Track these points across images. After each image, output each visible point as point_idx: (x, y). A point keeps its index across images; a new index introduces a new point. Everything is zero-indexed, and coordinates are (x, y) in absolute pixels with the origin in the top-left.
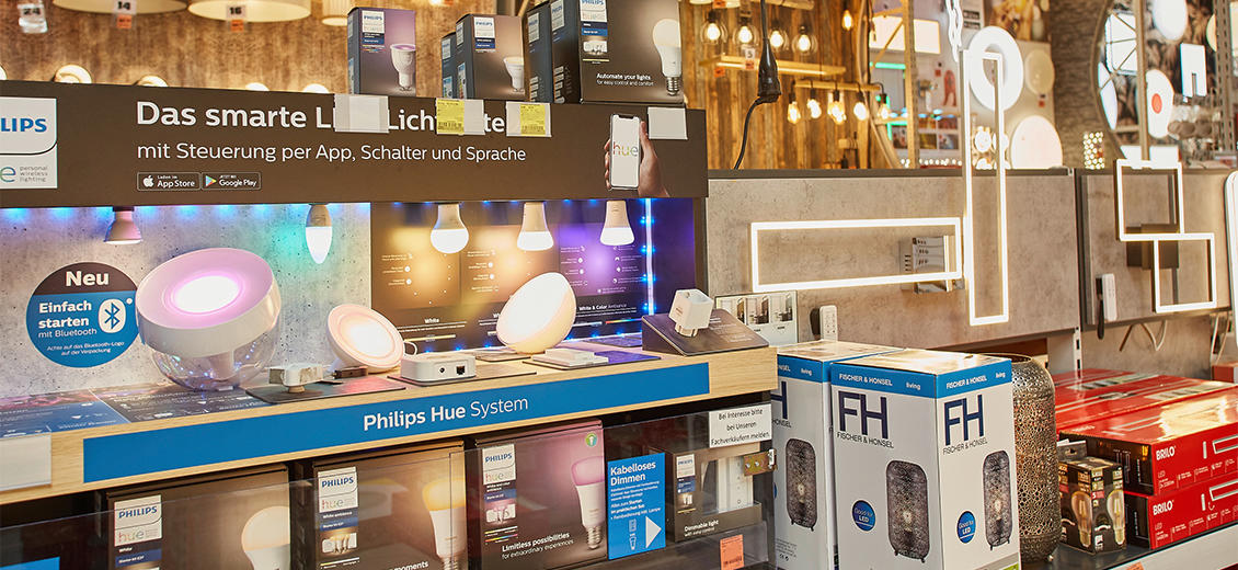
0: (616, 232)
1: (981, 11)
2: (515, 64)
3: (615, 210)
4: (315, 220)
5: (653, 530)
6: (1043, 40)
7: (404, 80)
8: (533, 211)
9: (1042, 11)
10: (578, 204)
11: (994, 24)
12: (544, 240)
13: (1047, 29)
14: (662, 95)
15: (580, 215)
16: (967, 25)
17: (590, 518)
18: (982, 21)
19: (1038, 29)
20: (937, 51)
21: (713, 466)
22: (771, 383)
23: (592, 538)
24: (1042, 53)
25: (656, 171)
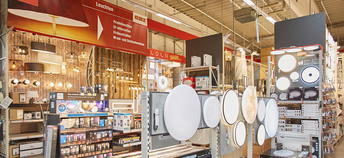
0: (101, 103)
1: (162, 73)
2: (94, 90)
3: (101, 102)
4: (78, 102)
5: (103, 125)
6: (172, 78)
7: (85, 92)
8: (94, 102)
9: (172, 73)
10: (98, 101)
11: (164, 75)
12: (95, 104)
13: (172, 76)
14: (105, 93)
15: (98, 102)
16: (159, 75)
17: (99, 123)
18: (162, 75)
19: (171, 76)
20: (154, 79)
21: (108, 121)
22: (113, 115)
23: (99, 125)
24: (171, 80)
25: (105, 99)
